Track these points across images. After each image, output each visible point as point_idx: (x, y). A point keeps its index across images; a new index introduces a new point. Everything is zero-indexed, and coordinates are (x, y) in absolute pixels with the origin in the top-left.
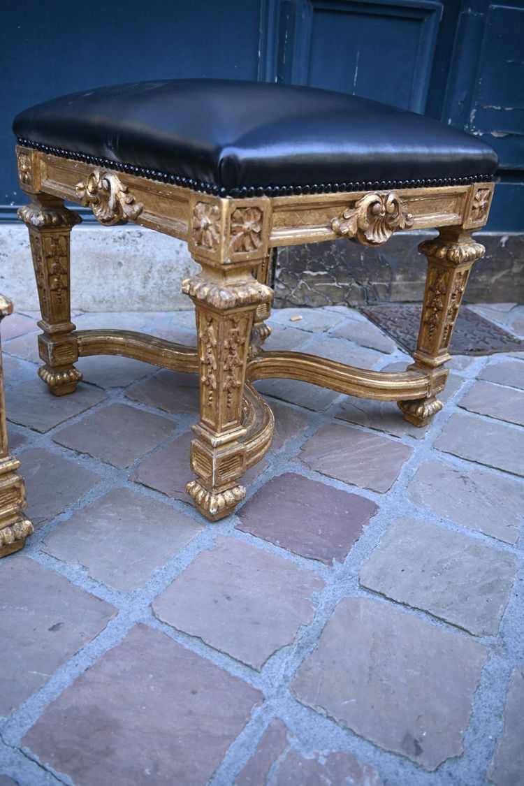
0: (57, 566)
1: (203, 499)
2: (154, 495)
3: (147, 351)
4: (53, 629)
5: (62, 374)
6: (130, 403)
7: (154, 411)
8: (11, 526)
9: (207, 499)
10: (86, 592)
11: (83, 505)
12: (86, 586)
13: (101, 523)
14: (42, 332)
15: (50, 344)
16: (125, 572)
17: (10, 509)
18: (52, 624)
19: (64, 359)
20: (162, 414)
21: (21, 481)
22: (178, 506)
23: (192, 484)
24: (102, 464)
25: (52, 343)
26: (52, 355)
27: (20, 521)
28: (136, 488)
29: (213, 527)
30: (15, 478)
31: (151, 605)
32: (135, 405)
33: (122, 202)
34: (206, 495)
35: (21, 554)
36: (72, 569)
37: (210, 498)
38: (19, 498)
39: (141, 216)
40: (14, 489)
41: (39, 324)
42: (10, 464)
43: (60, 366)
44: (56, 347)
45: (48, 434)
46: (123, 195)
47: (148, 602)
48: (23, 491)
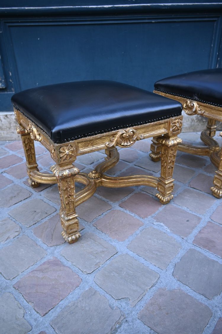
0: (180, 207)
1: (217, 192)
2: (198, 191)
3: (184, 149)
4: (187, 221)
5: (157, 155)
6: (177, 164)
7: (186, 167)
8: (169, 196)
9: (219, 192)
10: (191, 214)
11: (179, 193)
12: (190, 212)
13: (186, 197)
14: (152, 143)
15: (156, 147)
16: (199, 210)
17: (170, 192)
18: (187, 220)
19: (158, 151)
20: (189, 168)
21: (174, 185)
22: (206, 194)
23: (213, 188)
24: (178, 182)
25: (156, 146)
26: (156, 150)
27: (171, 195)
28: (192, 189)
29: (219, 200)
30: (172, 184)
31: (210, 218)
32: (179, 165)
33: (197, 110)
34: (218, 191)
35: (169, 204)
36: (185, 208)
37: (220, 192)
38: (172, 189)
39: (204, 114)
40: (172, 186)
41: (152, 141)
42: (173, 180)
43: (158, 153)
44: (157, 147)
45: (158, 173)
46: (198, 108)
47: (209, 217)
48: (174, 187)
